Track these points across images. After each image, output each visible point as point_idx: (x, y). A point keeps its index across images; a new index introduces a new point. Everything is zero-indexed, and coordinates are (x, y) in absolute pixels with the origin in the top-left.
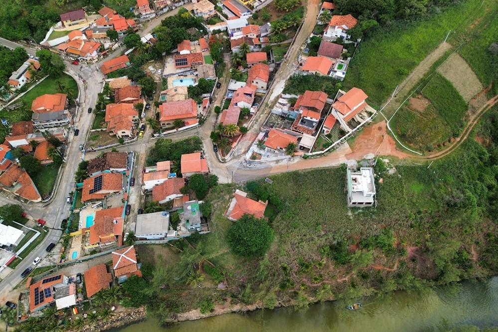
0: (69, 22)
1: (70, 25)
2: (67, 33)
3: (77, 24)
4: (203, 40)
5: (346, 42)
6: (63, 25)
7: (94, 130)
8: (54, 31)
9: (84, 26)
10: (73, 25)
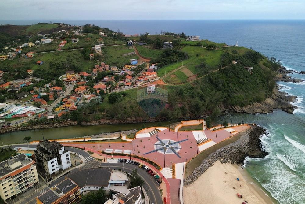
0: (69, 74)
1: (68, 75)
2: (67, 77)
3: (71, 75)
4: (113, 77)
5: (156, 69)
6: (66, 75)
7: (69, 94)
8: (62, 77)
9: (73, 76)
10: (70, 75)
